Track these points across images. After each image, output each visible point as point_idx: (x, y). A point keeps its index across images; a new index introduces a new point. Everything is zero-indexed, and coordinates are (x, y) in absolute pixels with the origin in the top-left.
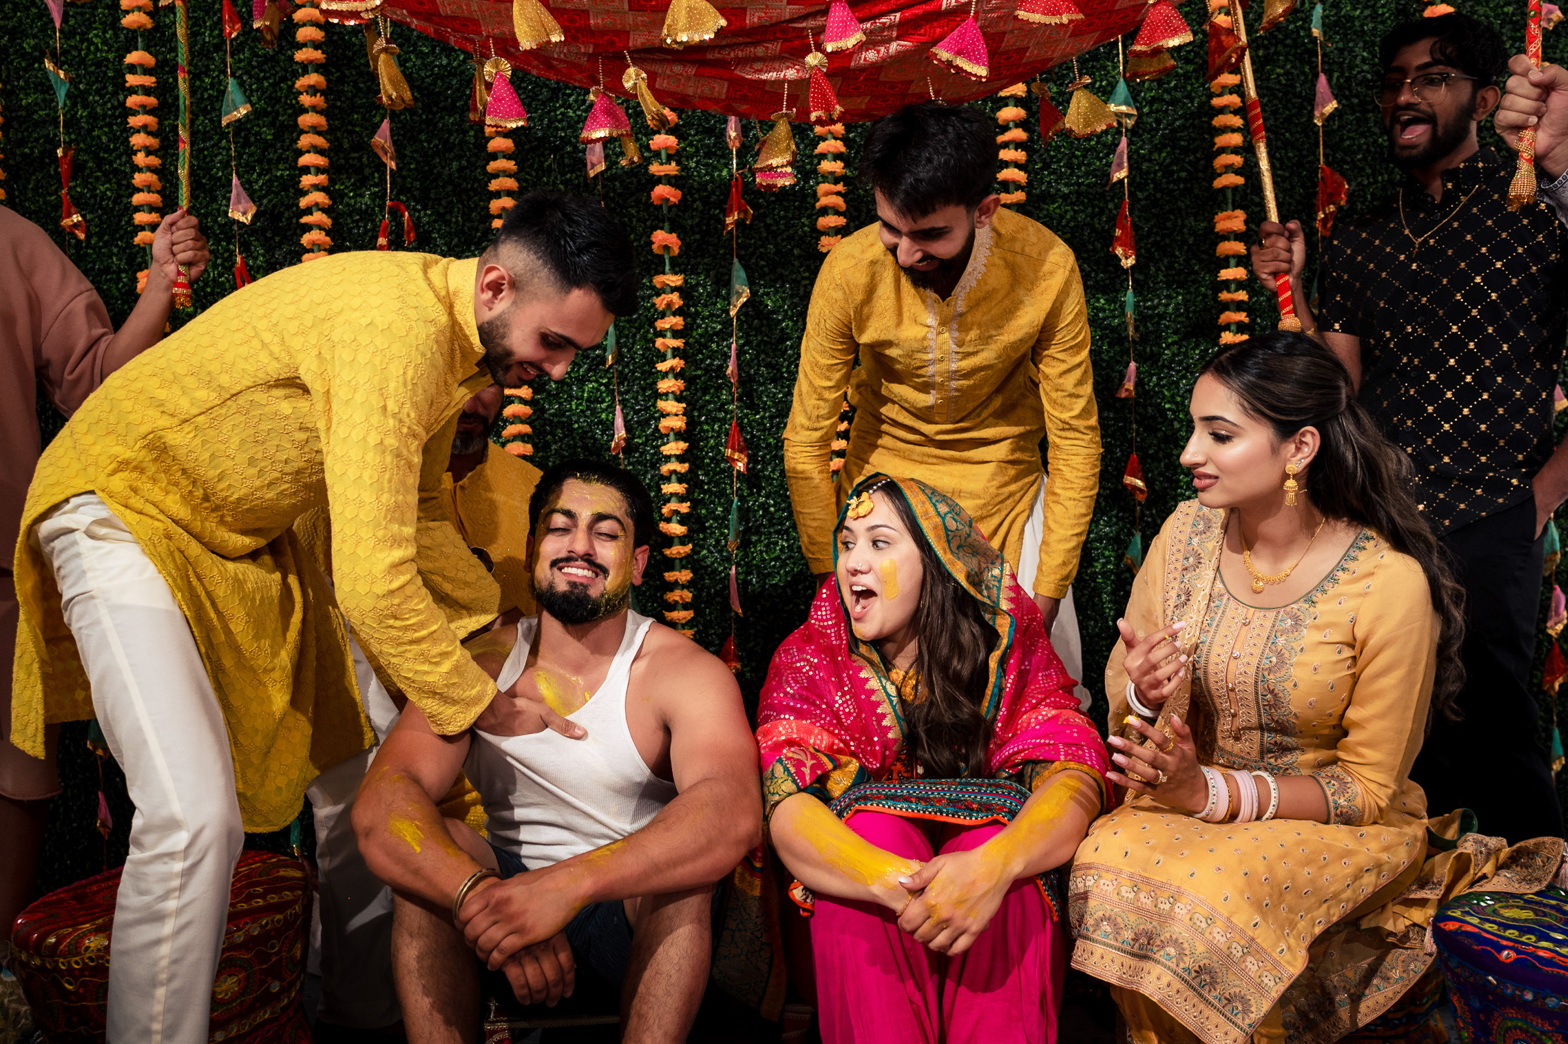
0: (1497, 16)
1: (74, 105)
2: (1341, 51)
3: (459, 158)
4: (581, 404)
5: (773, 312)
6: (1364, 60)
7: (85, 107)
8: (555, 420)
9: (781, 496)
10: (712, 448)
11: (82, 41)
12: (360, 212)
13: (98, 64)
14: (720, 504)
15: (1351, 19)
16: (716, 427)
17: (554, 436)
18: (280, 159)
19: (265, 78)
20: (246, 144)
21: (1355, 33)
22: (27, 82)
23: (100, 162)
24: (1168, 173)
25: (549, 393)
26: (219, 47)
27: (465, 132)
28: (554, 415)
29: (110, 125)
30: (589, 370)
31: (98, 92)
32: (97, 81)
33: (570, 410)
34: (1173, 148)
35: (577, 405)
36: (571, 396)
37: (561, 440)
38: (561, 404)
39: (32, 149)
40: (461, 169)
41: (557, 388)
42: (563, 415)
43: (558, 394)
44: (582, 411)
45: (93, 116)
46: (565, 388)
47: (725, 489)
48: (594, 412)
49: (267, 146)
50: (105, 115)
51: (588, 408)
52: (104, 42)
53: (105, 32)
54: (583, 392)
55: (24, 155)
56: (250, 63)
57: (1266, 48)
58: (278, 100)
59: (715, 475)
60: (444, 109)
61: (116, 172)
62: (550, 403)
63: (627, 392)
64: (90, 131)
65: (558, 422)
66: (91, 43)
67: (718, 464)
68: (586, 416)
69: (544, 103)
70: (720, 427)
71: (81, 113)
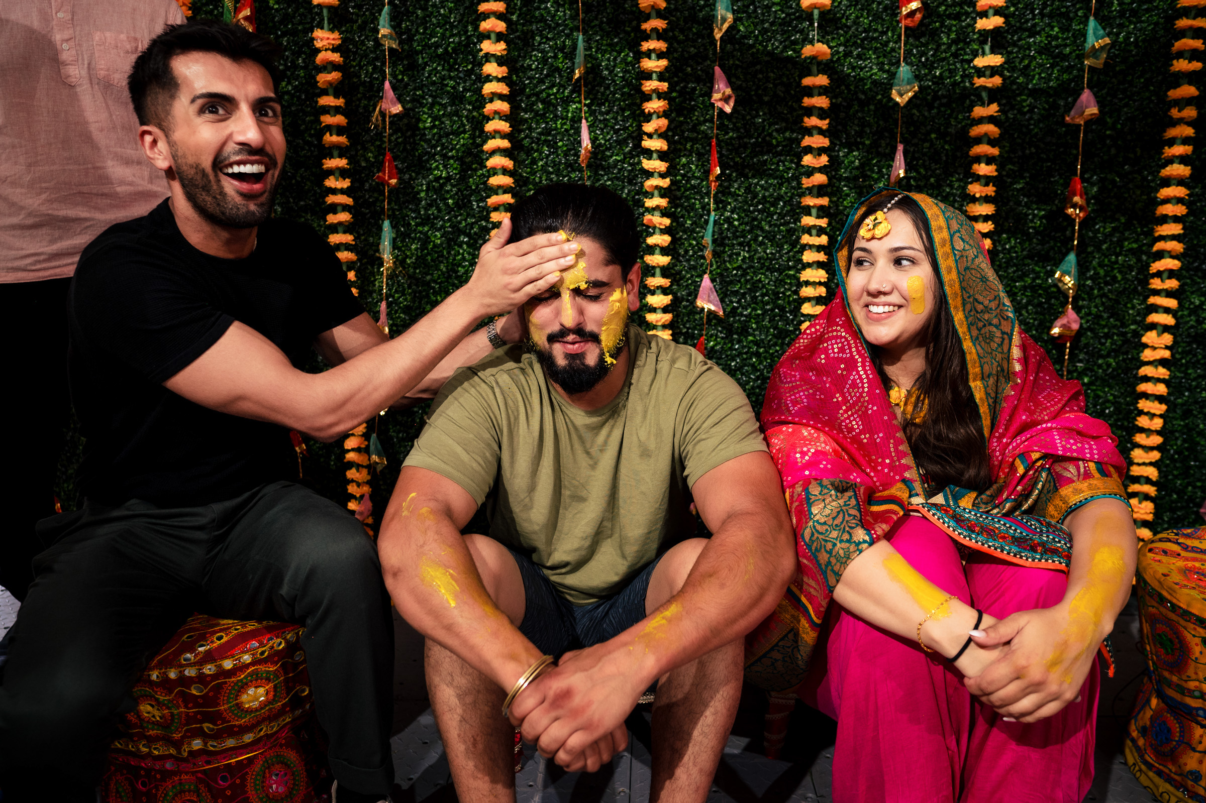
4: (565, 124)
5: (745, 37)
8: (543, 138)
9: (744, 211)
10: (684, 165)
14: (690, 218)
16: (688, 146)
17: (541, 153)
25: (537, 113)
28: (540, 134)
30: (572, 92)
33: (556, 129)
35: (562, 125)
36: (556, 116)
37: (547, 156)
38: (547, 123)
41: (544, 109)
42: (549, 134)
43: (544, 114)
44: (566, 130)
46: (551, 108)
47: (694, 204)
51: (572, 127)
54: (568, 112)
59: (686, 190)
62: (538, 123)
63: (607, 113)
65: (545, 141)
67: (688, 181)
68: (570, 135)
70: (692, 146)
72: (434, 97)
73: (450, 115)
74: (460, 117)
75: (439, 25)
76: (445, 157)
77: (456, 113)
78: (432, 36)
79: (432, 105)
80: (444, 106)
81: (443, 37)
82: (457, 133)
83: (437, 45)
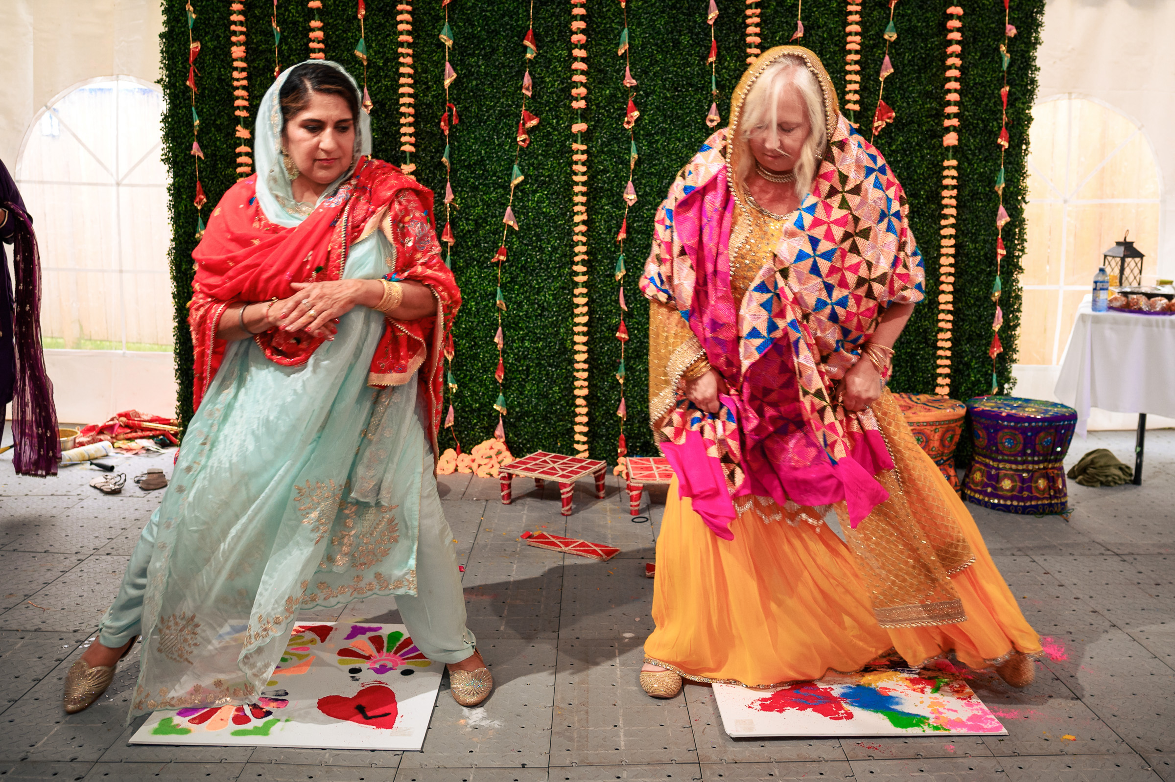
0: (987, 29)
2: (910, 43)
3: (476, 79)
6: (922, 48)
7: (286, 45)
11: (285, 11)
12: (426, 104)
15: (917, 27)
16: (599, 217)
18: (386, 76)
19: (379, 34)
21: (918, 34)
22: (256, 30)
27: (479, 67)
29: (299, 54)
31: (293, 37)
32: (293, 31)
39: (259, 64)
40: (477, 85)
45: (290, 49)
48: (540, 208)
49: (380, 68)
50: (296, 50)
52: (297, 12)
53: (297, 7)
55: (254, 68)
56: (371, 26)
57: (874, 40)
58: (385, 46)
60: (470, 54)
63: (556, 199)
64: (289, 57)
66: (290, 12)
69: (519, 54)
71: (284, 47)
72: (462, 188)
73: (471, 197)
74: (476, 198)
75: (466, 151)
76: (467, 219)
77: (474, 196)
78: (462, 155)
79: (461, 191)
80: (468, 193)
81: (469, 157)
82: (474, 207)
83: (465, 160)
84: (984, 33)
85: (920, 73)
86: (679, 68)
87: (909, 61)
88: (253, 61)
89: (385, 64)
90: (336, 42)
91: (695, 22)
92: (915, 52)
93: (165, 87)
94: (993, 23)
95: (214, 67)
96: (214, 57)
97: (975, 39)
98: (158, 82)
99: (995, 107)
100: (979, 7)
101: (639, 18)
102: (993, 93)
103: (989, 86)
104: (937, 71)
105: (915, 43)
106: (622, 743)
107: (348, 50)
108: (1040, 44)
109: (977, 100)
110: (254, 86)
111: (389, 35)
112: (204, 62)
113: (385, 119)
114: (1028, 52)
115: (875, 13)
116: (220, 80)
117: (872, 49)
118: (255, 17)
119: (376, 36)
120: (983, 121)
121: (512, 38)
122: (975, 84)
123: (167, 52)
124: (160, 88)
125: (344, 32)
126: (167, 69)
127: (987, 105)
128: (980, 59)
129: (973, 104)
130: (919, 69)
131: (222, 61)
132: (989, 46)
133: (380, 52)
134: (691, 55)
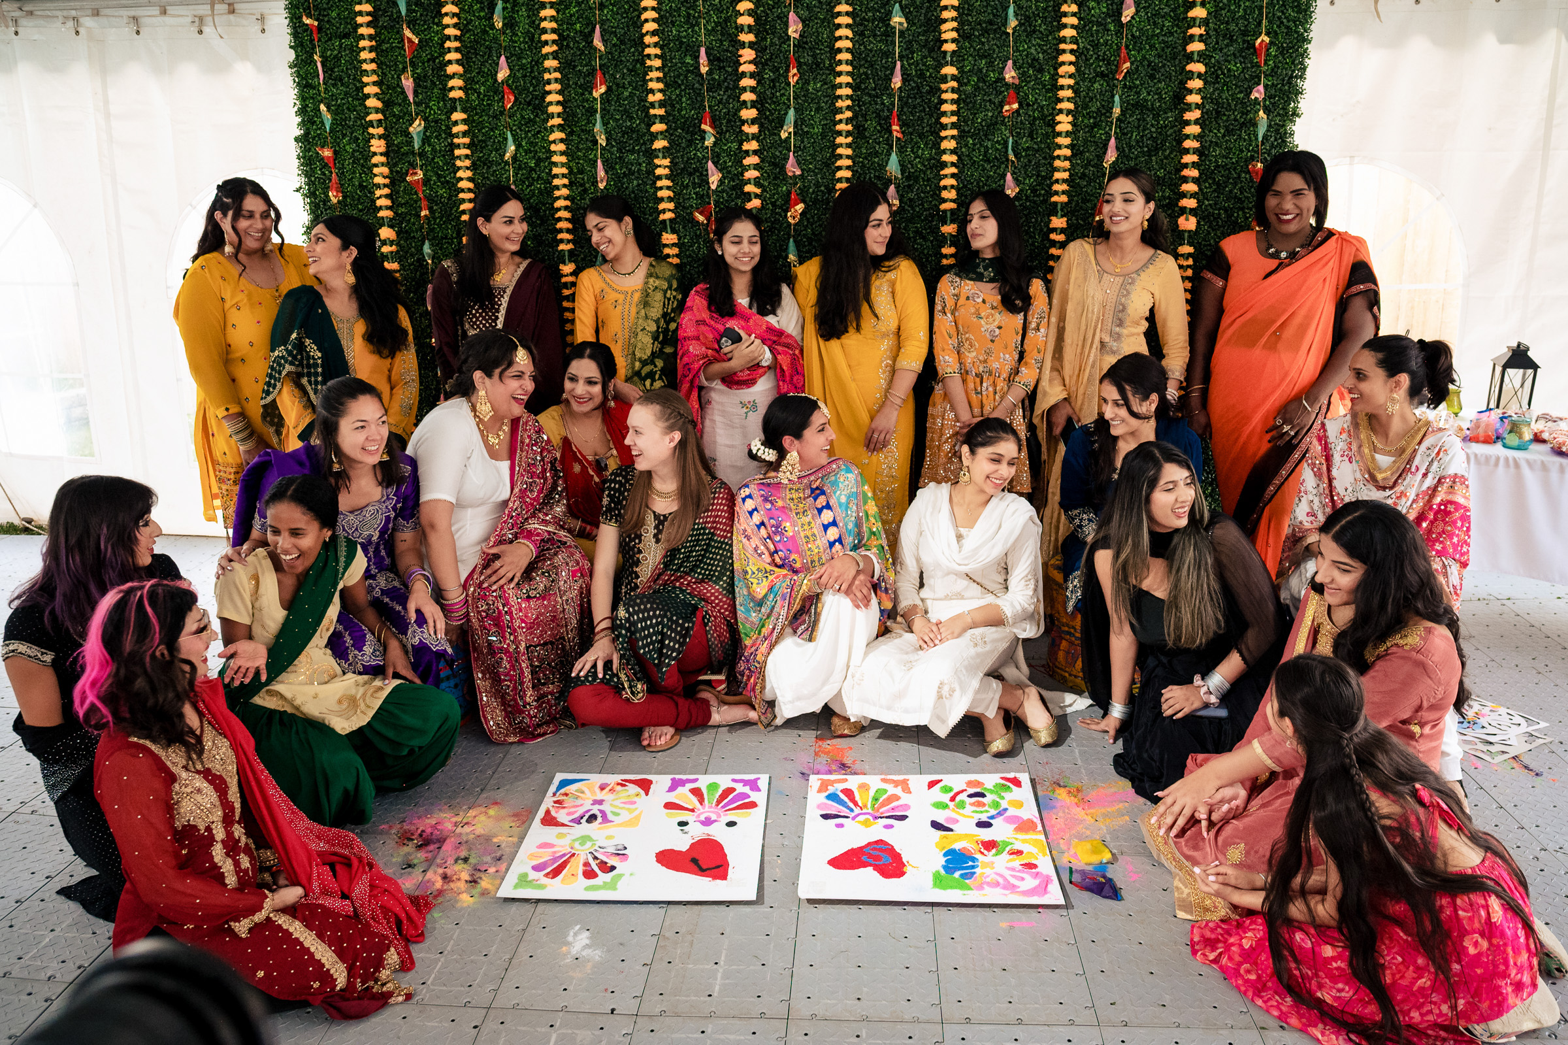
1: (424, 144)
2: (1139, 120)
3: (637, 178)
6: (1152, 125)
7: (430, 146)
13: (436, 122)
15: (1146, 101)
18: (539, 178)
19: (529, 131)
20: (520, 168)
21: (1148, 109)
22: (396, 130)
23: (439, 176)
24: (1034, 191)
26: (502, 113)
27: (640, 164)
29: (444, 156)
31: (436, 137)
34: (1038, 176)
39: (402, 168)
40: (638, 185)
45: (434, 150)
49: (532, 169)
50: (440, 151)
52: (439, 109)
53: (438, 102)
55: (397, 172)
56: (519, 122)
57: (1095, 118)
58: (536, 144)
61: (448, 182)
64: (433, 159)
66: (431, 109)
71: (428, 149)
84: (1229, 105)
85: (1150, 156)
86: (866, 158)
87: (1138, 142)
88: (395, 165)
89: (537, 165)
90: (484, 141)
91: (883, 104)
92: (1144, 130)
93: (305, 196)
94: (1241, 92)
95: (354, 172)
96: (354, 162)
97: (1218, 112)
98: (297, 191)
99: (1241, 193)
100: (1223, 73)
101: (818, 103)
102: (1239, 177)
103: (1235, 169)
104: (1171, 153)
105: (1144, 120)
106: (717, 988)
107: (497, 150)
108: (1298, 116)
109: (1218, 184)
110: (398, 192)
111: (539, 132)
112: (344, 168)
113: (541, 225)
114: (1283, 126)
115: (1096, 85)
116: (361, 185)
117: (1092, 128)
118: (394, 116)
119: (526, 133)
120: (1226, 210)
121: (676, 130)
122: (1217, 166)
123: (304, 158)
124: (299, 195)
125: (492, 130)
126: (306, 176)
127: (1231, 191)
128: (1224, 136)
129: (1215, 191)
130: (1149, 150)
131: (363, 166)
132: (1236, 120)
133: (531, 152)
134: (879, 143)
